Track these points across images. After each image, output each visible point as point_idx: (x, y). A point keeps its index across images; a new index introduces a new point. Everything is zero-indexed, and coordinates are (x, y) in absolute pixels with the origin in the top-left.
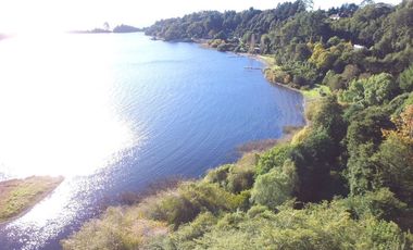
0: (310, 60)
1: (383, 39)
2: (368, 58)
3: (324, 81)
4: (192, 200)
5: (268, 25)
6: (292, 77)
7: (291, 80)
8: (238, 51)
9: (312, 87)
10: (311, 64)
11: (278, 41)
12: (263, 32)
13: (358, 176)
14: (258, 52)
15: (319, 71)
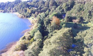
0: (27, 12)
1: (39, 6)
2: (38, 10)
3: (32, 16)
4: (23, 44)
5: (14, 5)
6: (25, 16)
7: (25, 17)
8: (8, 12)
9: (30, 17)
10: (28, 13)
11: (18, 9)
12: (13, 7)
13: (50, 29)
14: (14, 12)
15: (30, 14)
